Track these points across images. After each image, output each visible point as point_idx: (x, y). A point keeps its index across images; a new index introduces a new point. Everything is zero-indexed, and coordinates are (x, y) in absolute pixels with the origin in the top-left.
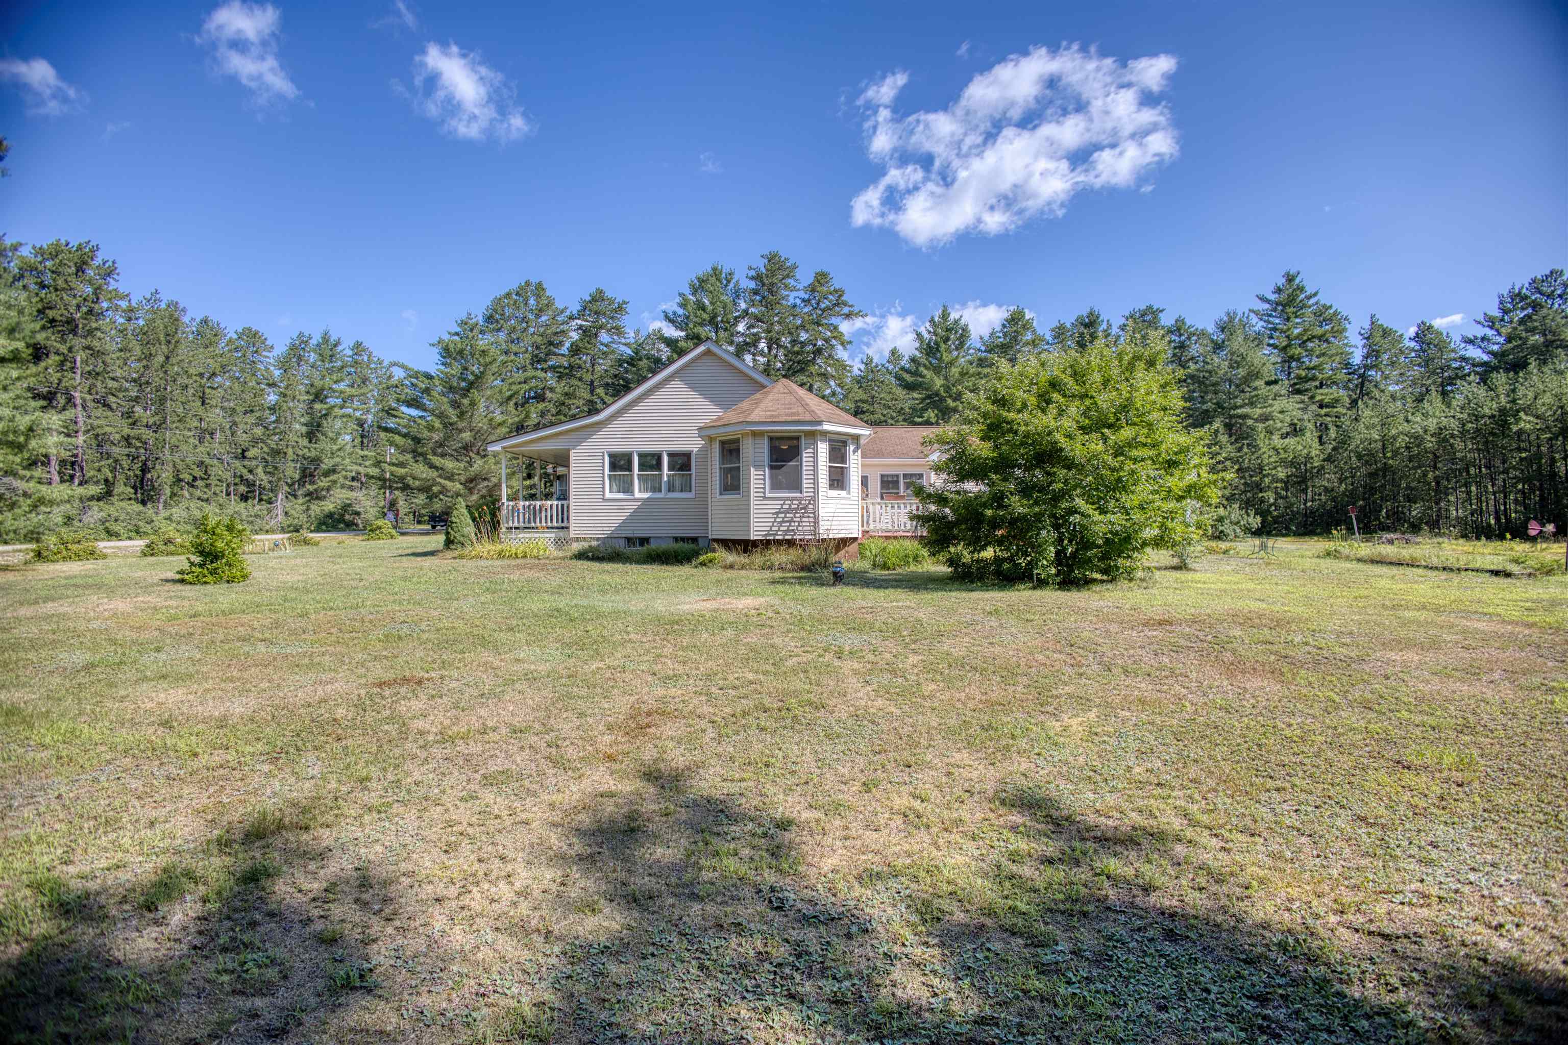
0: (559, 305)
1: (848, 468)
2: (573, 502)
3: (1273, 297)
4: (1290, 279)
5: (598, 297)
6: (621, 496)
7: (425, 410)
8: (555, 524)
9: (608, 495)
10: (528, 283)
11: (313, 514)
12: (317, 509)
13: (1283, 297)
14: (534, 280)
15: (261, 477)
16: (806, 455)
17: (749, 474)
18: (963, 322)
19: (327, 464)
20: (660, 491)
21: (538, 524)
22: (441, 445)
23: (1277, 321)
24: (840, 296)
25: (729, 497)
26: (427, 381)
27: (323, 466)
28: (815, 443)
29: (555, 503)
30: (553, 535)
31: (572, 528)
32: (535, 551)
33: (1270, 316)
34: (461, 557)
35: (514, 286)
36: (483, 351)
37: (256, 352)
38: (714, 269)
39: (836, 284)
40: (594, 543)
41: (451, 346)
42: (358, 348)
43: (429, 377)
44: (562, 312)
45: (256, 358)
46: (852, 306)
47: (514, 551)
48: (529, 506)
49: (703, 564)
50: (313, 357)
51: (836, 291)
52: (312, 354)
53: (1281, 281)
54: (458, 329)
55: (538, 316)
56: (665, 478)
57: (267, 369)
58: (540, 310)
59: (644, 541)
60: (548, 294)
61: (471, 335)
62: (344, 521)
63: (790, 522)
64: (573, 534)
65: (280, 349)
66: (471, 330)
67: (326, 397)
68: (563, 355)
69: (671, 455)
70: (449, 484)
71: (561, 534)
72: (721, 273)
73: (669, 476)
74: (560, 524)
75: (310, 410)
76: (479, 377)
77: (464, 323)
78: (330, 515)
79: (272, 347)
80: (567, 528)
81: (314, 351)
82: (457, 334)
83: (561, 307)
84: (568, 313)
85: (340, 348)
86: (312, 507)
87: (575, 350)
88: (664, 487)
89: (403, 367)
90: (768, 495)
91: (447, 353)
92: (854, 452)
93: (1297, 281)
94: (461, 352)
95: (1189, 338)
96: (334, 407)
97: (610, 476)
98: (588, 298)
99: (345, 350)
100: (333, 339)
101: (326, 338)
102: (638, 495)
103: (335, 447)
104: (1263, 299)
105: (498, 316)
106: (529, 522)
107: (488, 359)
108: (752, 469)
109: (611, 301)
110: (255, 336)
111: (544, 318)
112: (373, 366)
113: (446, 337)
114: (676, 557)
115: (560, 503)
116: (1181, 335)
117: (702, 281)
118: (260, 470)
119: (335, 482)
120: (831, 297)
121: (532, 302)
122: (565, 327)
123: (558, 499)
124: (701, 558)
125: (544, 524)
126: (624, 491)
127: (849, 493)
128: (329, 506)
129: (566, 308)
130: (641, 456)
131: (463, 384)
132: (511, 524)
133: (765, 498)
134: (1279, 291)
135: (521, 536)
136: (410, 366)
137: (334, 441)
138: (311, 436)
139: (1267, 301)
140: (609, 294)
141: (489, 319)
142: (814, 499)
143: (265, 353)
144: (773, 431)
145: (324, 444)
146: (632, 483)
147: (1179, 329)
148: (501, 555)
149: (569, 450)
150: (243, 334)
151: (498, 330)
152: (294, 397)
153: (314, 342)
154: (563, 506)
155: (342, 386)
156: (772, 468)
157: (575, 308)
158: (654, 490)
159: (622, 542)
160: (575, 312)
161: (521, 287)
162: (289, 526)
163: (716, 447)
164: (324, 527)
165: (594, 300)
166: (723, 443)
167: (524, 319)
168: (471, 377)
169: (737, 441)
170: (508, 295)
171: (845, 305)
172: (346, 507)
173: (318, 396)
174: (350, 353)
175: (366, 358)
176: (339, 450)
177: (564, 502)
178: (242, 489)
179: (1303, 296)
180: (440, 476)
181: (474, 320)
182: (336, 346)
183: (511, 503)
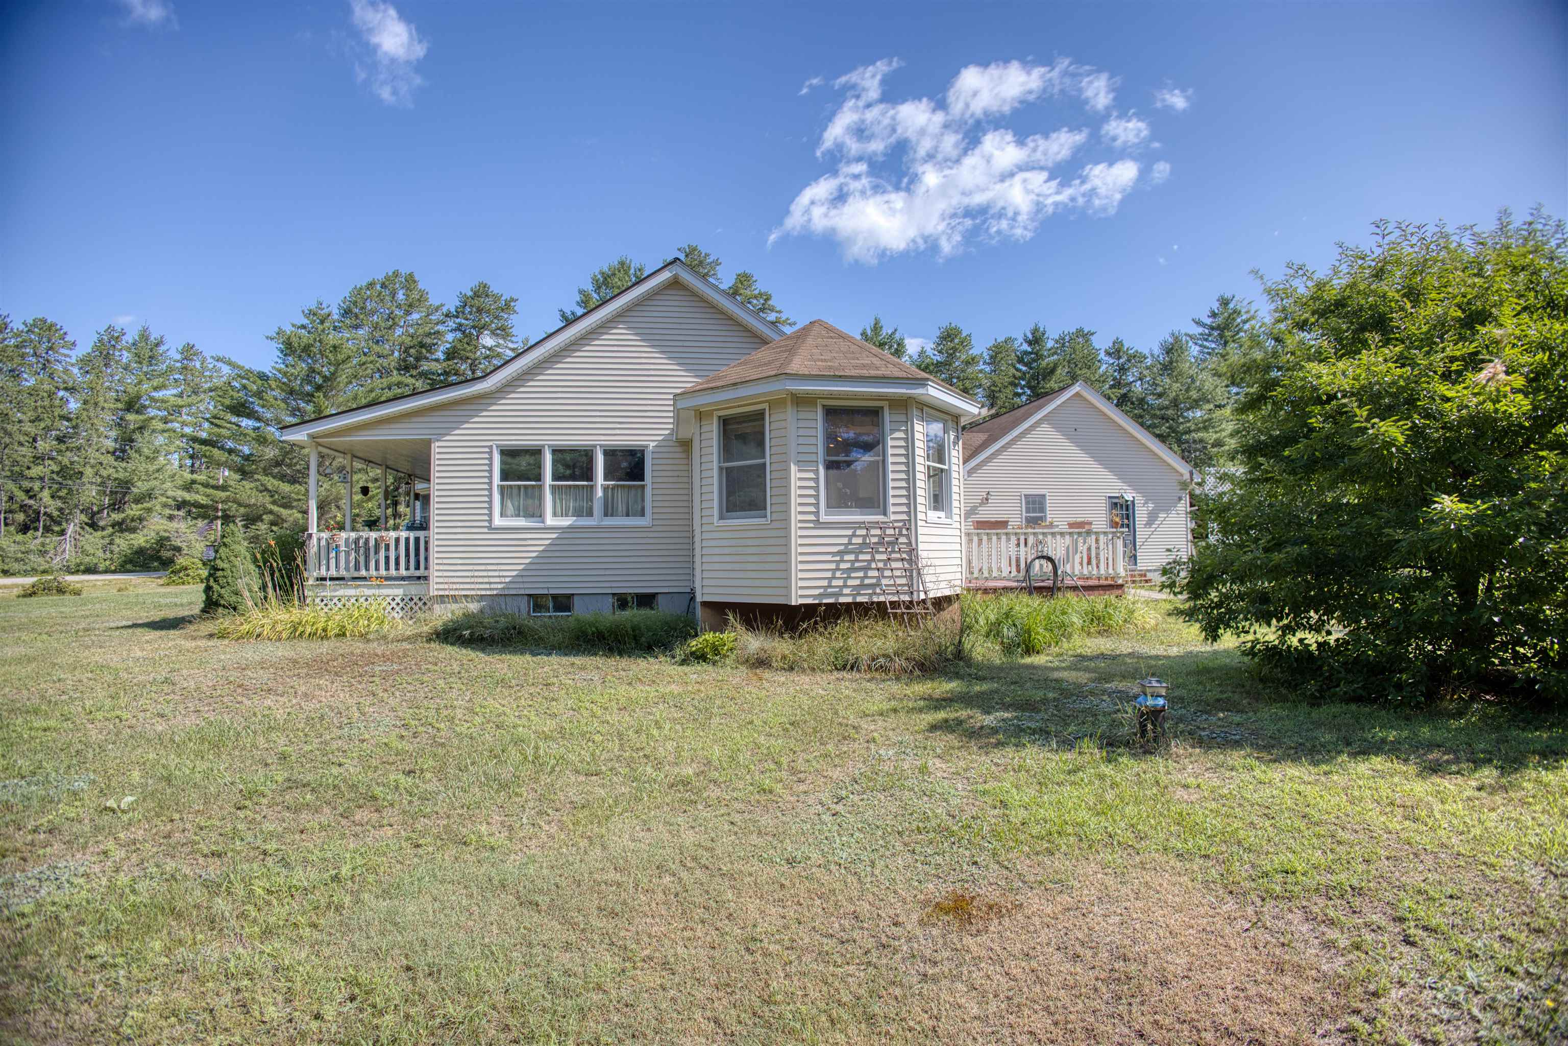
0: (434, 301)
1: (948, 472)
2: (435, 533)
3: (1208, 321)
4: (1225, 303)
5: (481, 292)
6: (521, 522)
7: (258, 419)
8: (403, 572)
9: (498, 521)
10: (396, 274)
11: (117, 550)
12: (124, 543)
13: (1220, 320)
14: (404, 271)
15: (48, 503)
16: (893, 443)
17: (787, 478)
18: (897, 336)
19: (140, 487)
20: (590, 514)
21: (373, 572)
22: (278, 464)
23: (1213, 346)
24: (766, 300)
25: (742, 522)
26: (259, 382)
27: (135, 490)
28: (908, 421)
29: (404, 534)
30: (400, 592)
31: (433, 580)
32: (363, 622)
33: (1206, 340)
34: (223, 635)
35: (380, 277)
36: (335, 347)
37: (51, 348)
38: (622, 264)
39: (760, 286)
40: (473, 607)
41: (294, 340)
42: (189, 352)
43: (263, 377)
44: (437, 309)
45: (52, 356)
46: (780, 312)
47: (320, 626)
48: (356, 541)
49: (700, 657)
50: (126, 356)
51: (761, 294)
52: (126, 354)
53: (1216, 306)
54: (305, 321)
55: (408, 313)
56: (600, 493)
57: (66, 371)
58: (410, 306)
59: (563, 603)
60: (419, 287)
61: (320, 327)
62: (159, 558)
63: (866, 569)
64: (434, 588)
65: (85, 347)
66: (322, 322)
67: (145, 407)
68: (437, 360)
69: (610, 454)
70: (284, 512)
71: (414, 589)
72: (629, 267)
73: (605, 489)
74: (412, 572)
75: (121, 424)
76: (328, 379)
77: (312, 313)
78: (140, 551)
79: (74, 344)
80: (426, 578)
81: (129, 350)
82: (303, 327)
83: (437, 303)
84: (445, 310)
85: (162, 349)
86: (117, 541)
87: (451, 355)
88: (598, 507)
89: (230, 363)
90: (823, 518)
91: (289, 348)
92: (956, 443)
93: (1231, 306)
94: (307, 349)
95: (1129, 360)
96: (152, 418)
97: (502, 489)
98: (470, 294)
99: (172, 351)
100: (154, 336)
101: (144, 336)
102: (550, 521)
103: (152, 468)
104: (1198, 323)
105: (357, 311)
106: (357, 568)
107: (340, 357)
108: (793, 468)
109: (497, 298)
110: (50, 329)
111: (415, 316)
112: (207, 373)
113: (288, 329)
114: (635, 638)
115: (412, 535)
116: (1119, 358)
117: (606, 277)
118: (46, 494)
119: (149, 510)
120: (755, 302)
121: (401, 296)
122: (440, 328)
123: (410, 528)
124: (694, 644)
125: (383, 572)
126: (529, 515)
127: (949, 515)
128: (140, 540)
129: (442, 305)
130: (555, 452)
131: (308, 388)
132: (323, 572)
133: (818, 524)
134: (1214, 315)
135: (340, 592)
136: (241, 363)
137: (150, 459)
138: (120, 454)
139: (1204, 325)
140: (495, 289)
141: (347, 312)
142: (909, 525)
143: (63, 351)
144: (831, 396)
145: (137, 464)
146: (541, 498)
147: (1118, 351)
148: (296, 633)
149: (428, 444)
150: (35, 325)
151: (356, 327)
152: (96, 404)
153: (129, 338)
154: (417, 540)
155: (168, 394)
156: (830, 466)
157: (452, 304)
158: (578, 513)
159: (523, 604)
160: (453, 310)
161: (387, 278)
162: (78, 565)
163: (713, 430)
164: (129, 566)
165: (476, 295)
166: (725, 422)
167: (391, 317)
168: (319, 380)
169: (759, 416)
170: (371, 285)
171: (772, 311)
172: (162, 542)
173: (132, 405)
174: (179, 357)
175: (198, 365)
176: (158, 471)
177: (421, 534)
178: (21, 517)
179: (1239, 320)
180: (274, 503)
181: (326, 311)
182: (157, 345)
183: (325, 535)
